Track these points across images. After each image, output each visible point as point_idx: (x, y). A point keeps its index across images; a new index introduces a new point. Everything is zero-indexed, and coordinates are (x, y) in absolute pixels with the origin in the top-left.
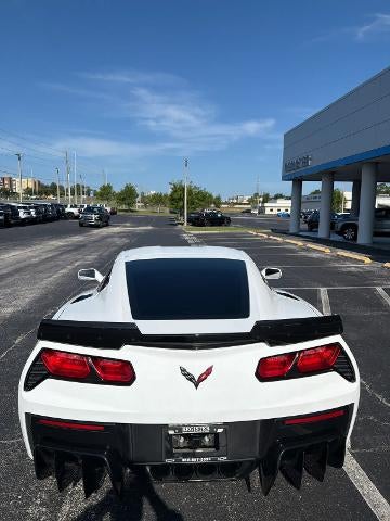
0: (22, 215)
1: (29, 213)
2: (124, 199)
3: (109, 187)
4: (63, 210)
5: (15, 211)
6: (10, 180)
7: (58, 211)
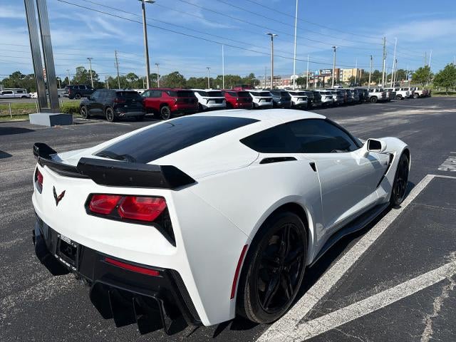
0: (324, 99)
1: (331, 98)
2: (442, 81)
3: (427, 69)
4: (367, 94)
5: (318, 96)
6: (339, 71)
7: (361, 96)
